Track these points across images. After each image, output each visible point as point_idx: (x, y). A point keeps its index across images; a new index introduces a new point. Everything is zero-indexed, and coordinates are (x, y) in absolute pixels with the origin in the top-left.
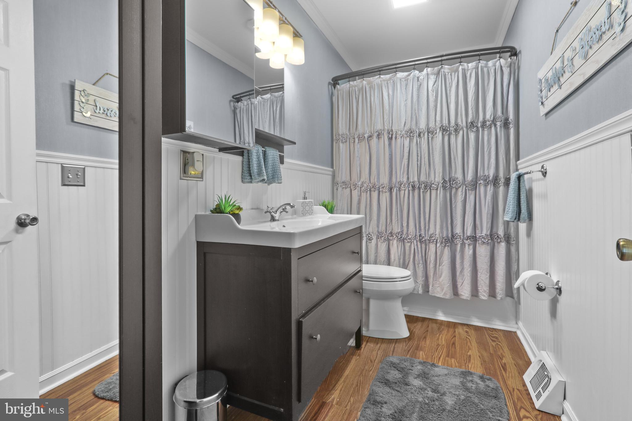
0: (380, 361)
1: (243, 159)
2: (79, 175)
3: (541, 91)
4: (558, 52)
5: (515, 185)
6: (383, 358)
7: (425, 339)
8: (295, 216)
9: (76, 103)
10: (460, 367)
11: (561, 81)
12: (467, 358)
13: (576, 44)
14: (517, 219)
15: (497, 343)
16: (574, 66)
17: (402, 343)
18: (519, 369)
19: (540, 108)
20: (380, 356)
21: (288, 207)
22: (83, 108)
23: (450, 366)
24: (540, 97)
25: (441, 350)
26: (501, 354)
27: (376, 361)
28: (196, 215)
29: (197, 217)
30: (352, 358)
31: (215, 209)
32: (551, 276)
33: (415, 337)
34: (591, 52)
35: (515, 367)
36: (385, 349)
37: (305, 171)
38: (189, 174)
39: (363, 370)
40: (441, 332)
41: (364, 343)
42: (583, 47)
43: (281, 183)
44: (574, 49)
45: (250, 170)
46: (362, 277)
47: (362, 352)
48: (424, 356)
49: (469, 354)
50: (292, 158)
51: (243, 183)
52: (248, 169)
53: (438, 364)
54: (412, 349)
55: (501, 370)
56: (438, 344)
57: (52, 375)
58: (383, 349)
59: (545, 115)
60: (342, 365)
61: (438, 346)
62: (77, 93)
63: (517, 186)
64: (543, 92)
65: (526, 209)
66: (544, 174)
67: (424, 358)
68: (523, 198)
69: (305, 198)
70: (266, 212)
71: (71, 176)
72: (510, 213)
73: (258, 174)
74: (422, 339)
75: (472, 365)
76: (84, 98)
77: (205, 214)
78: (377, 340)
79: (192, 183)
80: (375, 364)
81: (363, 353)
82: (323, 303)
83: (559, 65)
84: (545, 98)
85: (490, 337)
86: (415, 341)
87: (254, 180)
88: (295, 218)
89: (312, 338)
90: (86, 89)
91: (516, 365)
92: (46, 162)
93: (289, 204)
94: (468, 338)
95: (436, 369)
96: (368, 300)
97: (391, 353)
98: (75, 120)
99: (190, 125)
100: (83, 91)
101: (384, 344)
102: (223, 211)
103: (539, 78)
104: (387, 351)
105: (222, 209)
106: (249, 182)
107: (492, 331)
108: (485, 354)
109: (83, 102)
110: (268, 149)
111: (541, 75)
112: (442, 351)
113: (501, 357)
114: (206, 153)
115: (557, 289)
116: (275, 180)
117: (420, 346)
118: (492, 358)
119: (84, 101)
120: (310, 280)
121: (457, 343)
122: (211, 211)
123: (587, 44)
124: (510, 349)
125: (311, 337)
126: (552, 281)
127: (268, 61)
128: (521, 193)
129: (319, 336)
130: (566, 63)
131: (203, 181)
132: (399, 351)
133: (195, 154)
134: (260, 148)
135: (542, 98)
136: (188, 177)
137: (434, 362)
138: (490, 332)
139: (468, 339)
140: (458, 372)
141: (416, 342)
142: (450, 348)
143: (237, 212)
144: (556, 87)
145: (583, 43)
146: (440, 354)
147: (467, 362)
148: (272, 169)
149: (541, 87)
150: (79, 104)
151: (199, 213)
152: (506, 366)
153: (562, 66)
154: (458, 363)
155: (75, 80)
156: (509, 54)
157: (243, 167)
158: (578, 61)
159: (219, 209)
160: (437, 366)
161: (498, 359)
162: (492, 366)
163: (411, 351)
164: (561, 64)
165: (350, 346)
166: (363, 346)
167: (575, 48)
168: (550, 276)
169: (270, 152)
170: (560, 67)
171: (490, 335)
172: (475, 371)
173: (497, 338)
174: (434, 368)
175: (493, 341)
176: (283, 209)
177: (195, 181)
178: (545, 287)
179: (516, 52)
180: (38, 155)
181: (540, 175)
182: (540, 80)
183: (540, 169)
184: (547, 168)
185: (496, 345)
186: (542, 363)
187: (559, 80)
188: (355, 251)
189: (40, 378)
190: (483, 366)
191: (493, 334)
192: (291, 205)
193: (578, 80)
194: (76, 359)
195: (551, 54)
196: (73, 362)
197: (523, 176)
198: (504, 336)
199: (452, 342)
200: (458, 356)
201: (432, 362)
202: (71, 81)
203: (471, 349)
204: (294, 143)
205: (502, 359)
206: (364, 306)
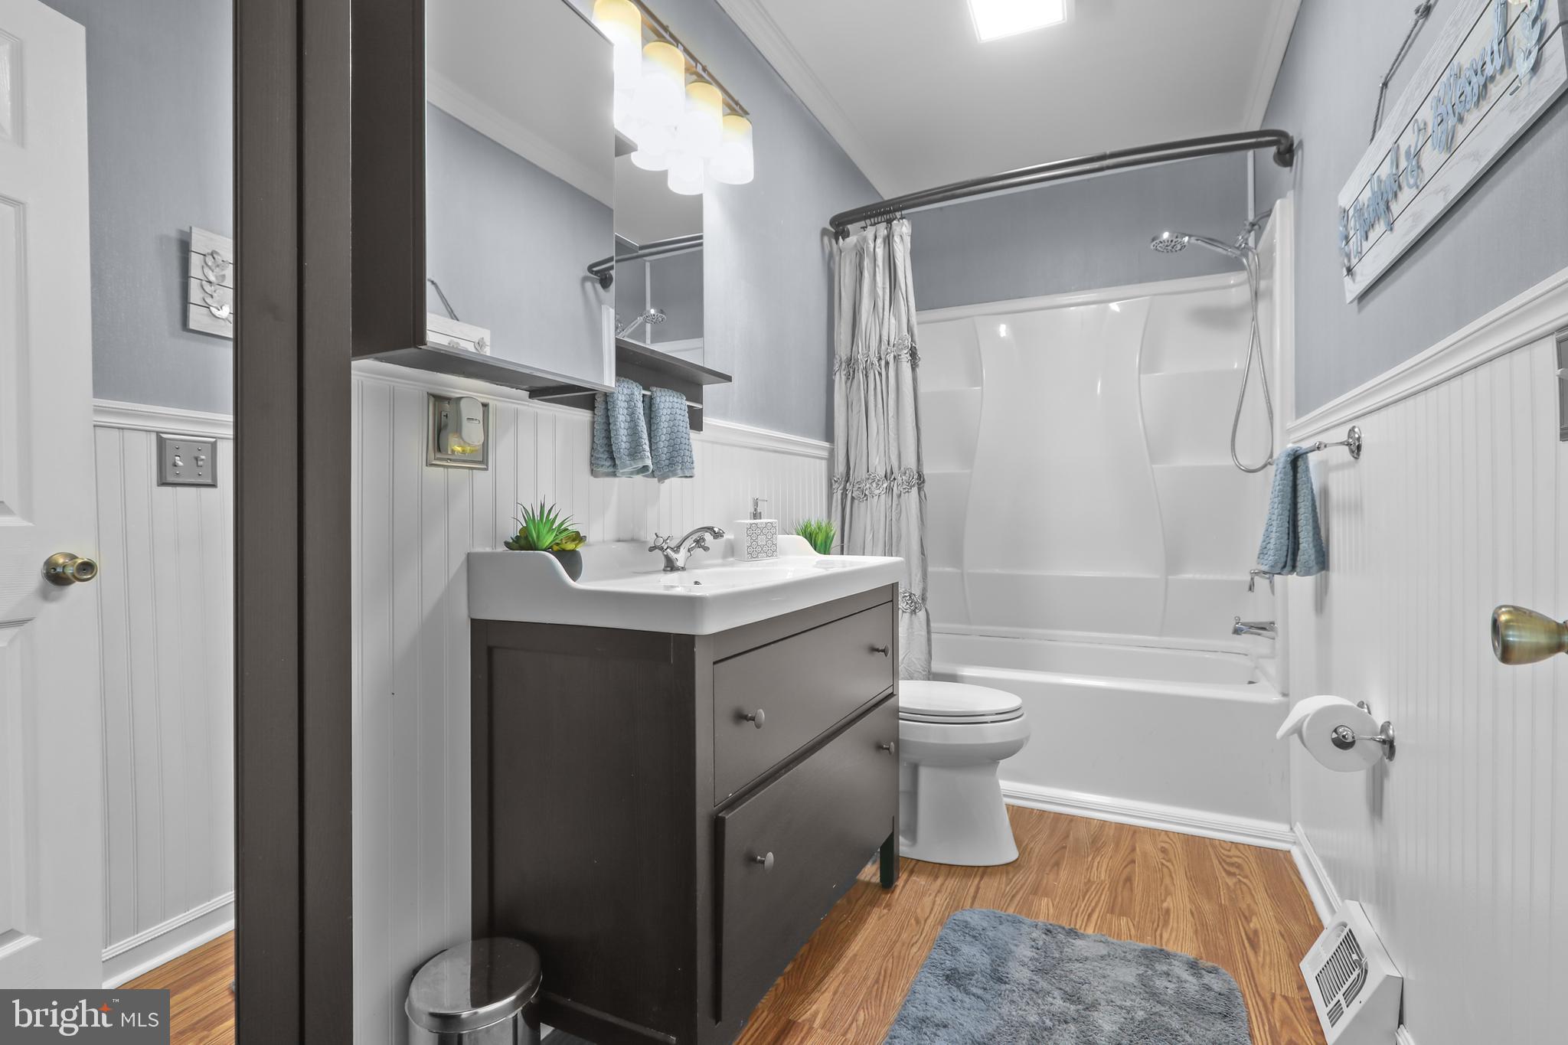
0: (940, 922)
1: (594, 418)
2: (202, 460)
3: (1347, 239)
4: (1386, 137)
5: (1285, 482)
6: (947, 914)
7: (1056, 868)
8: (732, 559)
9: (194, 284)
10: (1142, 939)
11: (1393, 211)
12: (1161, 917)
13: (1427, 114)
14: (1289, 568)
15: (1240, 881)
16: (1422, 170)
17: (998, 877)
18: (1290, 946)
19: (1346, 283)
20: (939, 908)
21: (708, 536)
22: (212, 297)
23: (1115, 937)
24: (1344, 254)
25: (1095, 895)
26: (1249, 906)
27: (929, 921)
28: (468, 553)
29: (471, 560)
30: (869, 914)
31: (517, 539)
32: (1372, 712)
33: (1032, 863)
34: (1462, 132)
35: (1282, 941)
36: (954, 892)
37: (760, 449)
38: (449, 452)
39: (895, 942)
40: (1098, 850)
41: (903, 876)
42: (1442, 121)
43: (691, 477)
44: (1422, 126)
45: (610, 445)
46: (896, 711)
47: (896, 897)
48: (1051, 911)
49: (1165, 905)
50: (724, 415)
51: (595, 477)
52: (605, 441)
53: (1085, 930)
54: (1021, 892)
55: (1245, 948)
56: (1089, 880)
57: (134, 943)
58: (948, 890)
59: (1356, 301)
60: (843, 930)
61: (1088, 886)
62: (195, 260)
63: (1290, 484)
64: (1351, 242)
65: (1310, 539)
66: (1356, 449)
67: (1050, 915)
68: (1305, 513)
69: (756, 515)
70: (651, 549)
71: (180, 463)
72: (1271, 552)
73: (630, 455)
74: (1048, 869)
75: (1171, 934)
76: (213, 271)
77: (494, 551)
78: (935, 869)
79: (458, 475)
80: (927, 928)
81: (897, 900)
82: (785, 773)
83: (1386, 170)
84: (1355, 258)
85: (1223, 864)
86: (1032, 871)
87: (622, 469)
88: (732, 564)
89: (754, 860)
90: (217, 250)
91: (1285, 935)
92: (119, 428)
93: (710, 529)
94: (1167, 867)
95: (1078, 942)
96: (915, 769)
97: (970, 901)
98: (192, 325)
99: (483, 338)
100: (212, 254)
101: (952, 878)
102: (535, 545)
103: (1340, 207)
104: (959, 895)
105: (533, 538)
106: (608, 475)
107: (1228, 848)
108: (1207, 907)
109: (210, 282)
110: (659, 394)
111: (1345, 199)
112: (1097, 898)
113: (1247, 914)
114: (495, 402)
115: (1384, 742)
116: (675, 470)
117: (1044, 885)
118: (1224, 918)
119: (212, 278)
120: (750, 715)
121: (1137, 878)
122: (507, 544)
123: (1450, 111)
124: (1272, 894)
125: (751, 860)
126: (1373, 723)
127: (663, 175)
128: (1300, 500)
129: (770, 855)
130: (1403, 164)
131: (487, 469)
132: (991, 896)
133: (463, 402)
134: (636, 389)
135: (1348, 256)
136: (448, 459)
137: (1075, 925)
138: (1222, 851)
139: (1165, 870)
140: (1135, 950)
141: (1033, 874)
142: (1120, 889)
143: (570, 546)
144: (1380, 227)
145: (1442, 109)
146: (1093, 904)
147: (1158, 925)
148: (668, 441)
149: (1346, 229)
150: (200, 288)
151: (479, 549)
152: (1258, 937)
153: (1394, 172)
154: (1137, 927)
155: (191, 228)
156: (1273, 149)
157: (593, 436)
158: (1431, 158)
159: (526, 538)
160: (1082, 934)
161: (1239, 919)
162: (1221, 937)
163: (1018, 898)
164: (1392, 167)
165: (868, 884)
166: (900, 883)
167: (1425, 124)
168: (1370, 713)
169: (663, 399)
170: (1389, 175)
171: (1223, 860)
172: (1177, 949)
173: (1239, 866)
174: (1074, 939)
175: (1229, 873)
176: (697, 541)
177: (467, 470)
178: (1353, 738)
179: (1292, 145)
180: (99, 411)
181: (1345, 452)
182: (1345, 211)
183: (1345, 438)
184: (1363, 436)
185: (1235, 884)
186: (1346, 930)
187: (1388, 208)
188: (877, 647)
189: (104, 951)
190: (1199, 938)
191: (1230, 857)
192: (714, 532)
193: (1433, 206)
194: (193, 908)
195: (1372, 139)
196: (187, 913)
197: (1305, 456)
198: (1259, 861)
199: (1124, 876)
200: (1137, 909)
201: (1070, 925)
202: (182, 232)
203: (1170, 894)
204: (728, 379)
205: (1248, 920)
206: (904, 784)
